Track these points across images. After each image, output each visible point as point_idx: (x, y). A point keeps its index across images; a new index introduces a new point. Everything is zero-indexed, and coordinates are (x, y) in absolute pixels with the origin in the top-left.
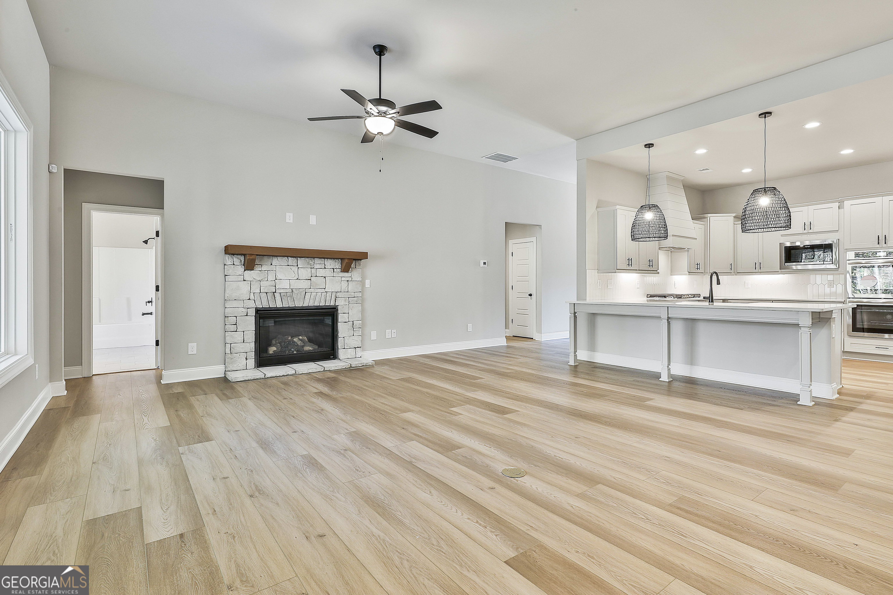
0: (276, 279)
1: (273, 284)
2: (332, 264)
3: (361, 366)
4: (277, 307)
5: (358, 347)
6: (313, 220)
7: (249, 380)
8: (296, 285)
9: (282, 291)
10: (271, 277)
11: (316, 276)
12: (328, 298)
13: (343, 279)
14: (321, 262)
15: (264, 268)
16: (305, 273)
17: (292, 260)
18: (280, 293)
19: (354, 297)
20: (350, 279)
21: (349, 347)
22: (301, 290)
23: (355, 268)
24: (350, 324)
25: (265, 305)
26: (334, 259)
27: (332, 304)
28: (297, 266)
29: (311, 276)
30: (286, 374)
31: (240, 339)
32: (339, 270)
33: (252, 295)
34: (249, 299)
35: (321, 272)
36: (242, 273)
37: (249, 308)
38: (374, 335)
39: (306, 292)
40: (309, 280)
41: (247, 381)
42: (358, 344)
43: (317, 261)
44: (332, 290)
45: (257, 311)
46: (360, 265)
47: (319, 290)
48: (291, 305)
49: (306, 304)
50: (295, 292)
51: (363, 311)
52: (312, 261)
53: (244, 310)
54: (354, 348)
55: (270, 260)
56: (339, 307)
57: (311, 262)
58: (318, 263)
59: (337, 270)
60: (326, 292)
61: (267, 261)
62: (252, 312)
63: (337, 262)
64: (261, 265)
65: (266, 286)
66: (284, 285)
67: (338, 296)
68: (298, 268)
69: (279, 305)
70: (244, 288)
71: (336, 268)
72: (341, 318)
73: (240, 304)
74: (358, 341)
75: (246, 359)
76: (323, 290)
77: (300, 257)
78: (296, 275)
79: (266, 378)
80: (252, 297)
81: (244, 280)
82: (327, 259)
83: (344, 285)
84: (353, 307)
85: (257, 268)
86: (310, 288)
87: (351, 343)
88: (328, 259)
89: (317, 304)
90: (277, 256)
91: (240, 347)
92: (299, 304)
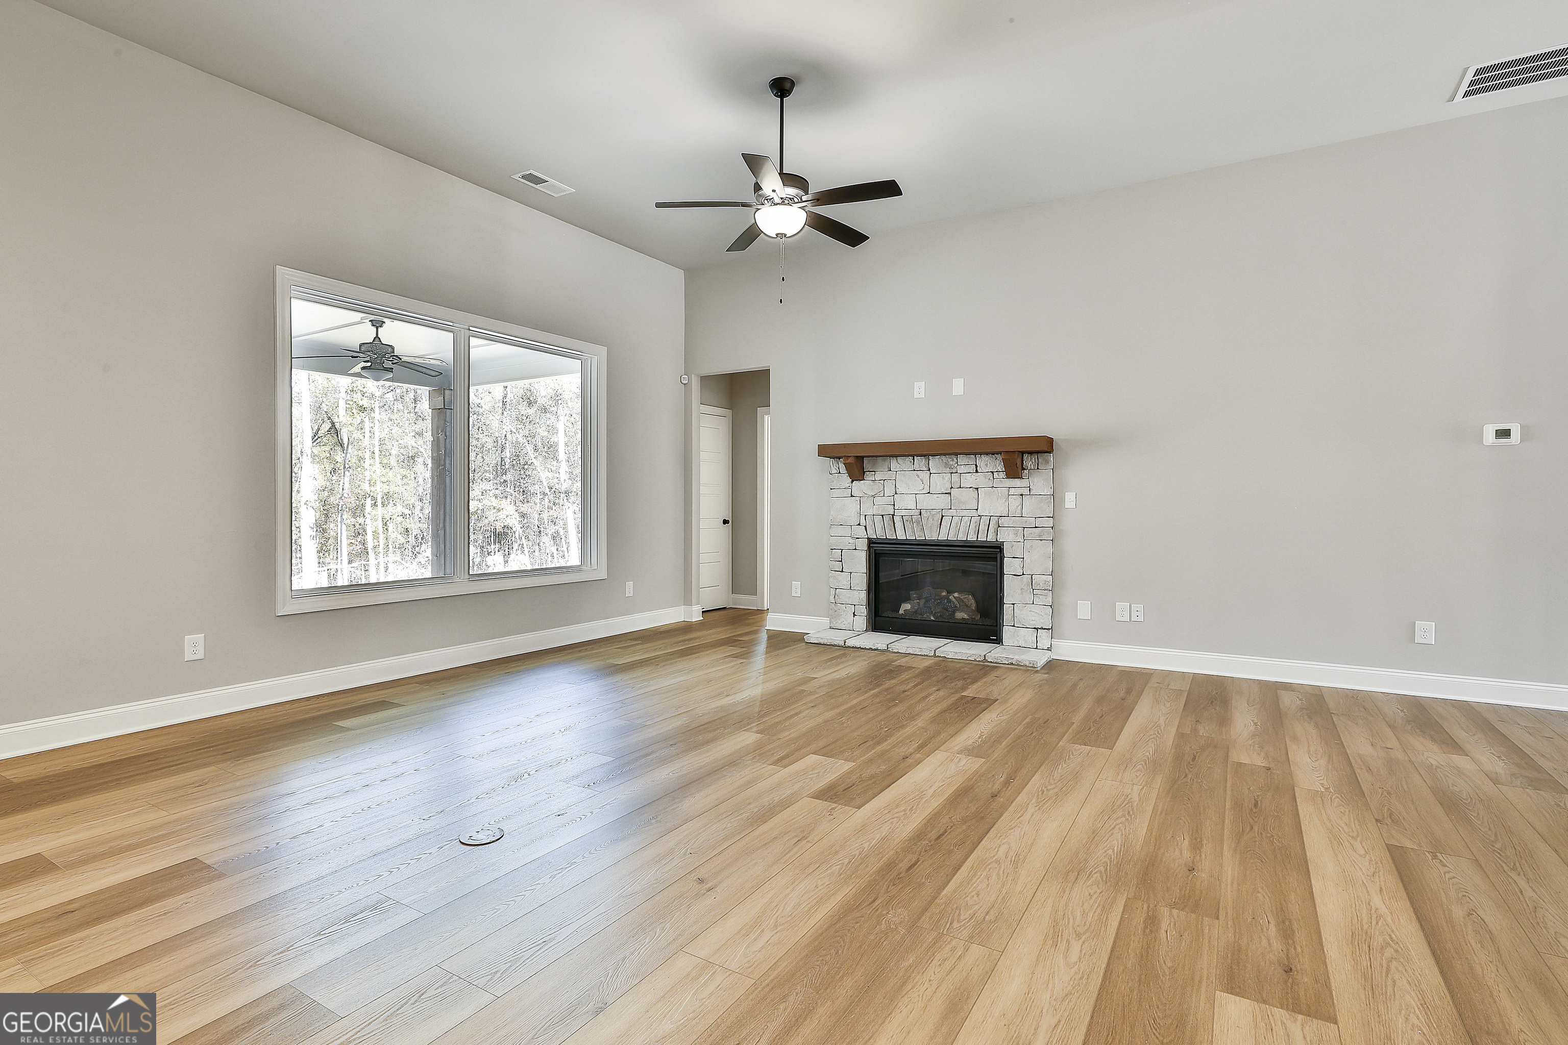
0: (896, 493)
1: (891, 502)
2: (990, 463)
3: (1008, 664)
4: (898, 538)
5: (1042, 628)
6: (958, 386)
7: (824, 644)
8: (926, 502)
9: (903, 513)
10: (889, 491)
11: (960, 488)
12: (983, 528)
13: (1012, 491)
14: (968, 462)
15: (879, 476)
16: (940, 482)
17: (919, 461)
18: (902, 516)
19: (1036, 527)
20: (1026, 491)
21: (1023, 625)
22: (934, 512)
23: (1038, 469)
24: (1025, 580)
25: (880, 535)
26: (992, 454)
27: (991, 538)
28: (929, 470)
29: (952, 488)
30: (874, 646)
31: (845, 583)
32: (1002, 475)
33: (863, 517)
34: (859, 525)
35: (970, 480)
36: (848, 485)
37: (859, 538)
38: (1084, 610)
39: (943, 516)
40: (946, 493)
41: (822, 645)
42: (1042, 621)
43: (962, 459)
44: (990, 513)
45: (871, 542)
46: (1047, 462)
47: (965, 513)
48: (919, 537)
49: (943, 537)
50: (925, 515)
51: (1056, 558)
52: (953, 460)
53: (851, 541)
54: (1034, 628)
55: (887, 463)
56: (1006, 547)
57: (951, 463)
58: (964, 463)
59: (998, 474)
60: (979, 516)
61: (882, 464)
62: (863, 545)
63: (999, 460)
64: (875, 471)
65: (882, 505)
66: (906, 503)
67: (1003, 524)
68: (931, 474)
69: (901, 536)
70: (852, 506)
71: (997, 472)
72: (1010, 566)
73: (846, 531)
74: (1041, 615)
75: (854, 615)
76: (974, 513)
77: (933, 455)
78: (926, 485)
79: (846, 647)
80: (863, 522)
81: (852, 496)
82: (979, 456)
83: (1014, 502)
84: (1031, 546)
85: (869, 476)
86: (951, 509)
87: (1026, 618)
88: (981, 455)
89: (962, 537)
90: (896, 456)
91: (846, 596)
92: (931, 535)
